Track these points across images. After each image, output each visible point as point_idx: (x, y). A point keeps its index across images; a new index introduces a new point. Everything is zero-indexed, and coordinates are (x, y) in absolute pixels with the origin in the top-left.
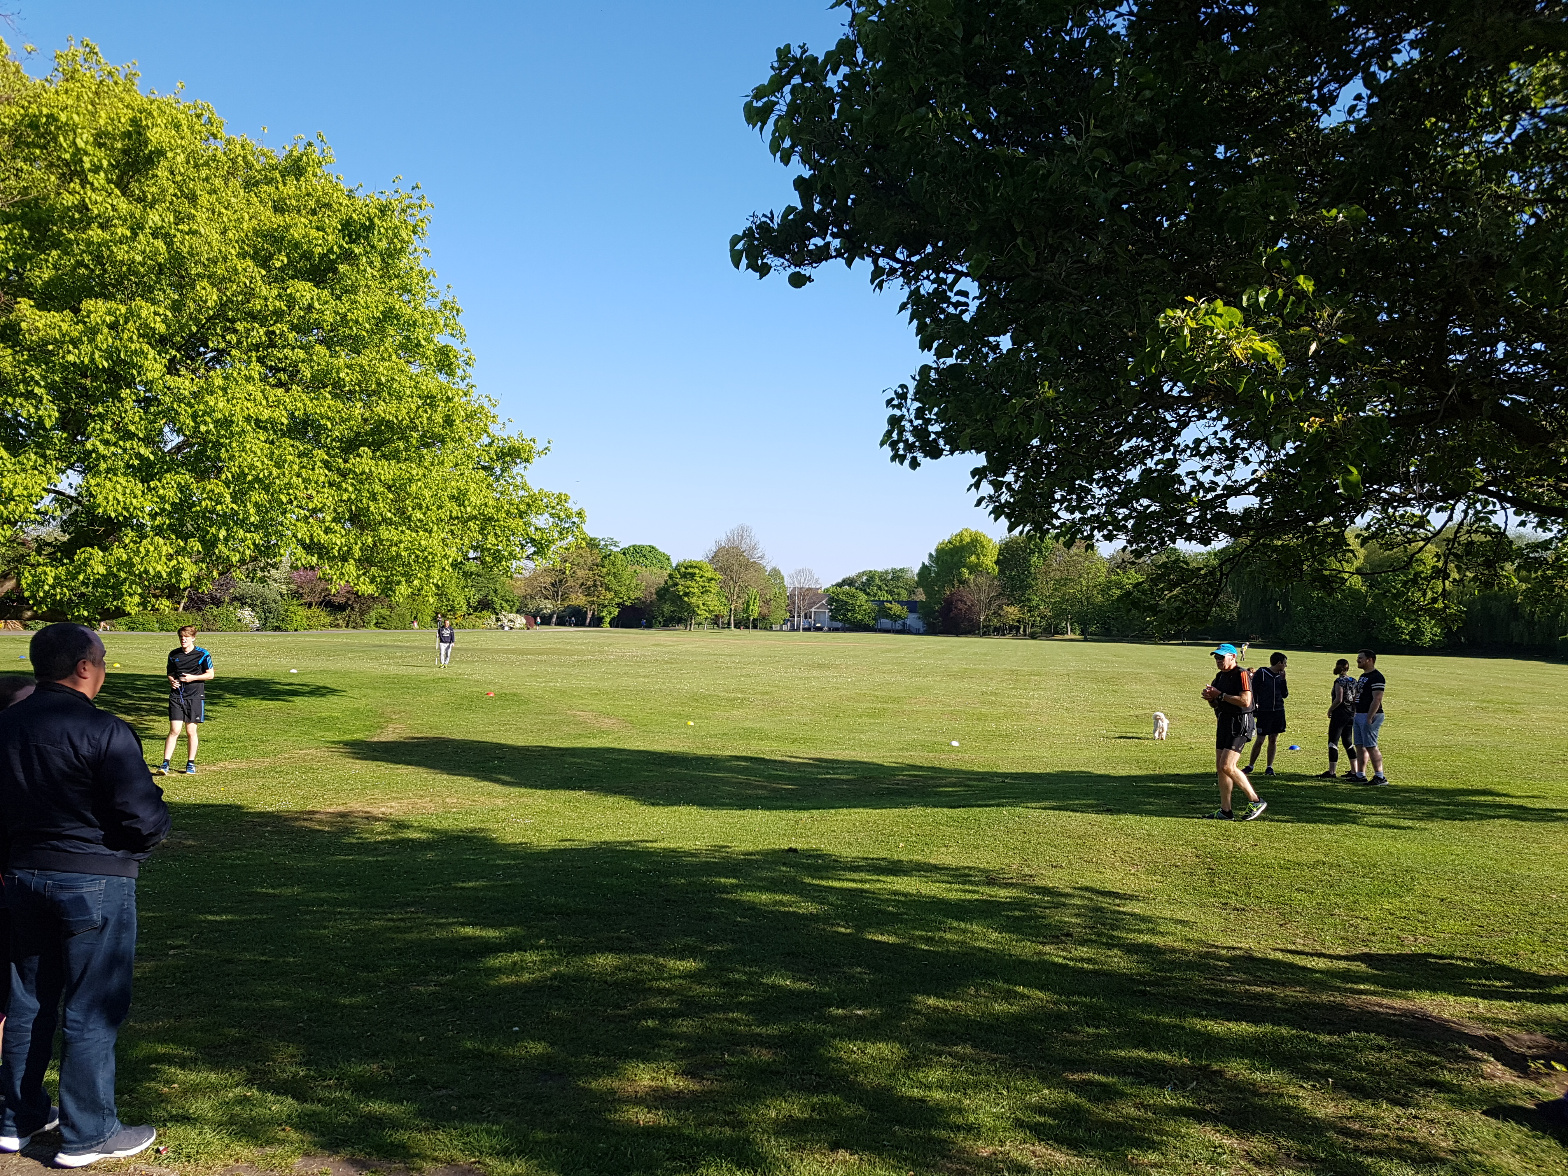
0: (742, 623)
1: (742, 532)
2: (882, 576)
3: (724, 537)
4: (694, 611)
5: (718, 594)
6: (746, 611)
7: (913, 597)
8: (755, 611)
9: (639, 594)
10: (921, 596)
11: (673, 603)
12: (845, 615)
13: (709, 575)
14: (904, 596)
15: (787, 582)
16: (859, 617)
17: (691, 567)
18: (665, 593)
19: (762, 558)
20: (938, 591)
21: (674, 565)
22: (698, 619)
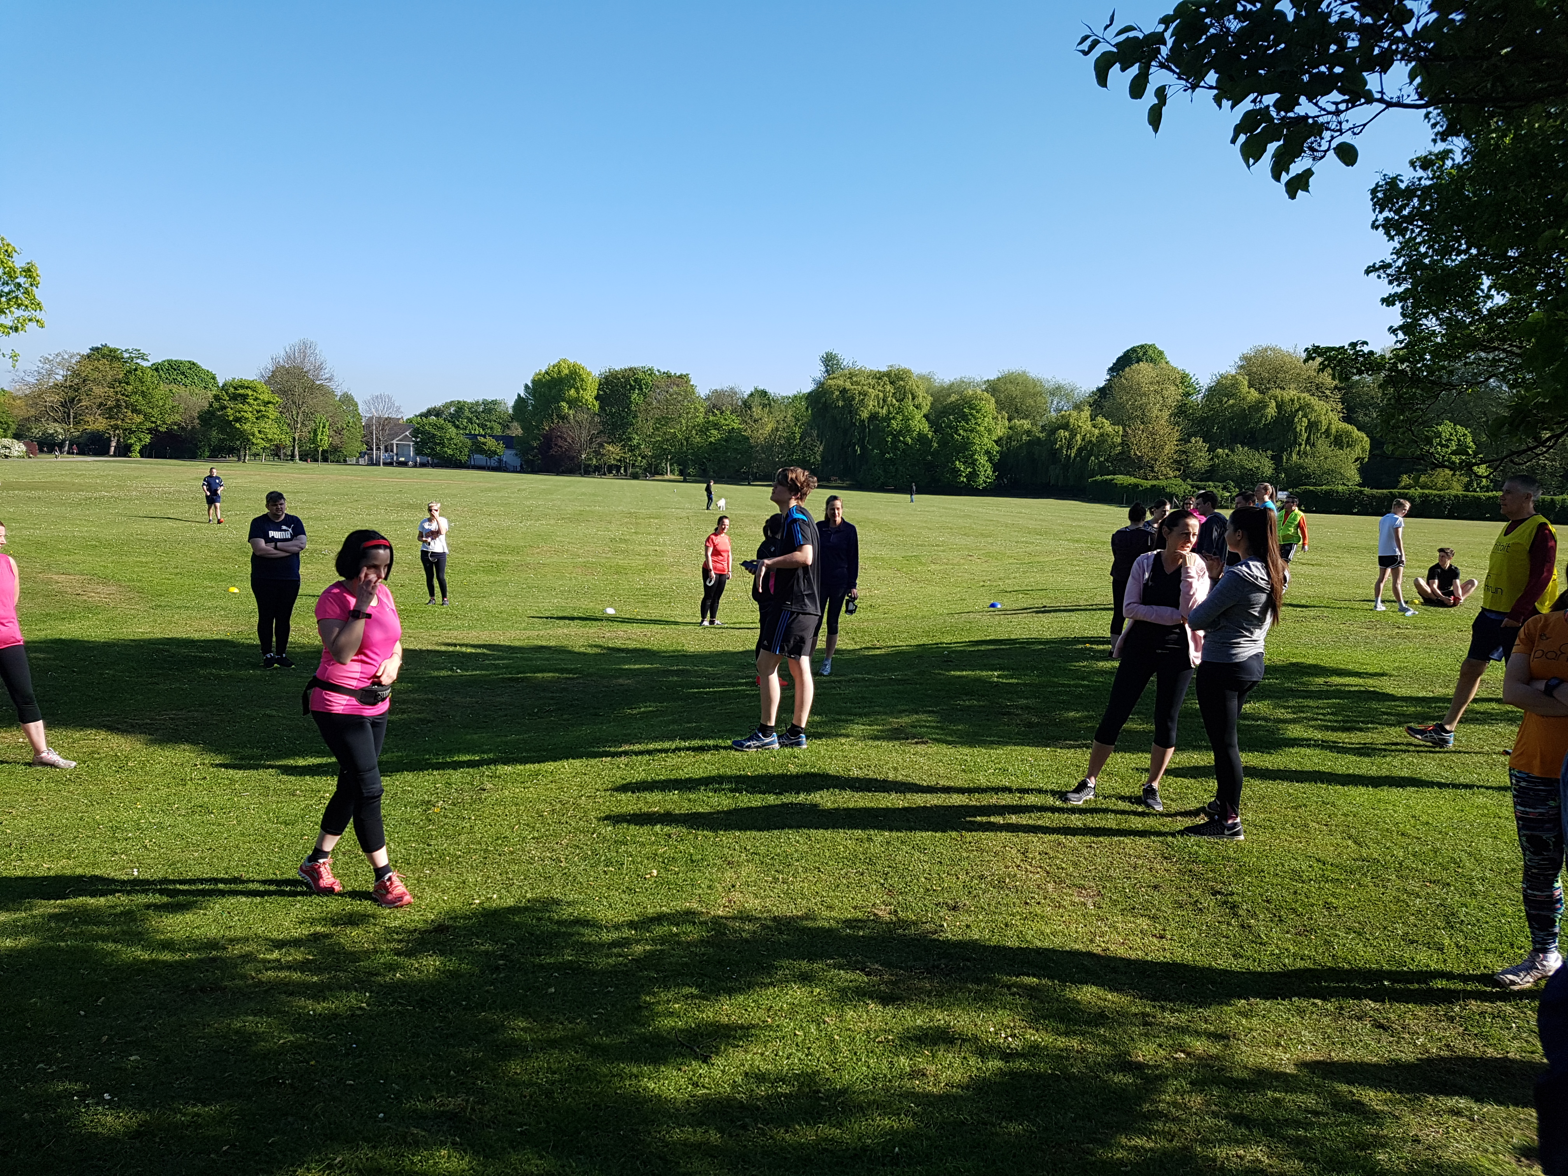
0: (310, 455)
1: (305, 348)
2: (473, 407)
3: (283, 353)
4: (249, 440)
5: (277, 420)
6: (314, 441)
7: (509, 432)
8: (325, 441)
9: (177, 418)
10: (516, 430)
11: (222, 430)
12: (433, 449)
13: (265, 397)
14: (498, 431)
15: (362, 409)
16: (449, 452)
17: (242, 387)
18: (208, 417)
19: (330, 379)
20: (537, 427)
21: (220, 385)
22: (254, 450)
